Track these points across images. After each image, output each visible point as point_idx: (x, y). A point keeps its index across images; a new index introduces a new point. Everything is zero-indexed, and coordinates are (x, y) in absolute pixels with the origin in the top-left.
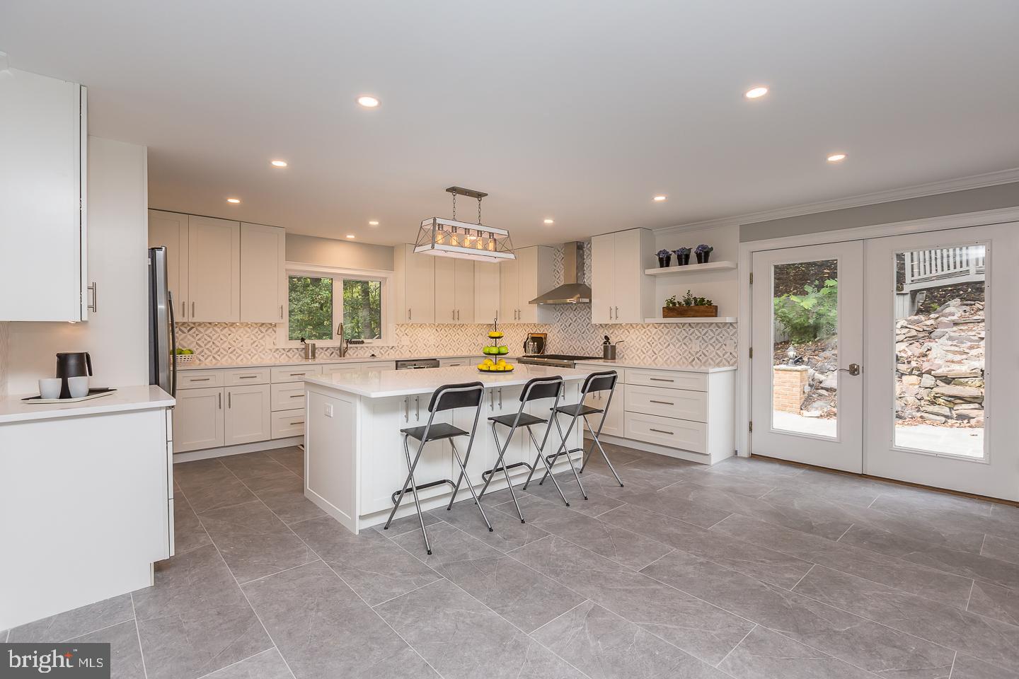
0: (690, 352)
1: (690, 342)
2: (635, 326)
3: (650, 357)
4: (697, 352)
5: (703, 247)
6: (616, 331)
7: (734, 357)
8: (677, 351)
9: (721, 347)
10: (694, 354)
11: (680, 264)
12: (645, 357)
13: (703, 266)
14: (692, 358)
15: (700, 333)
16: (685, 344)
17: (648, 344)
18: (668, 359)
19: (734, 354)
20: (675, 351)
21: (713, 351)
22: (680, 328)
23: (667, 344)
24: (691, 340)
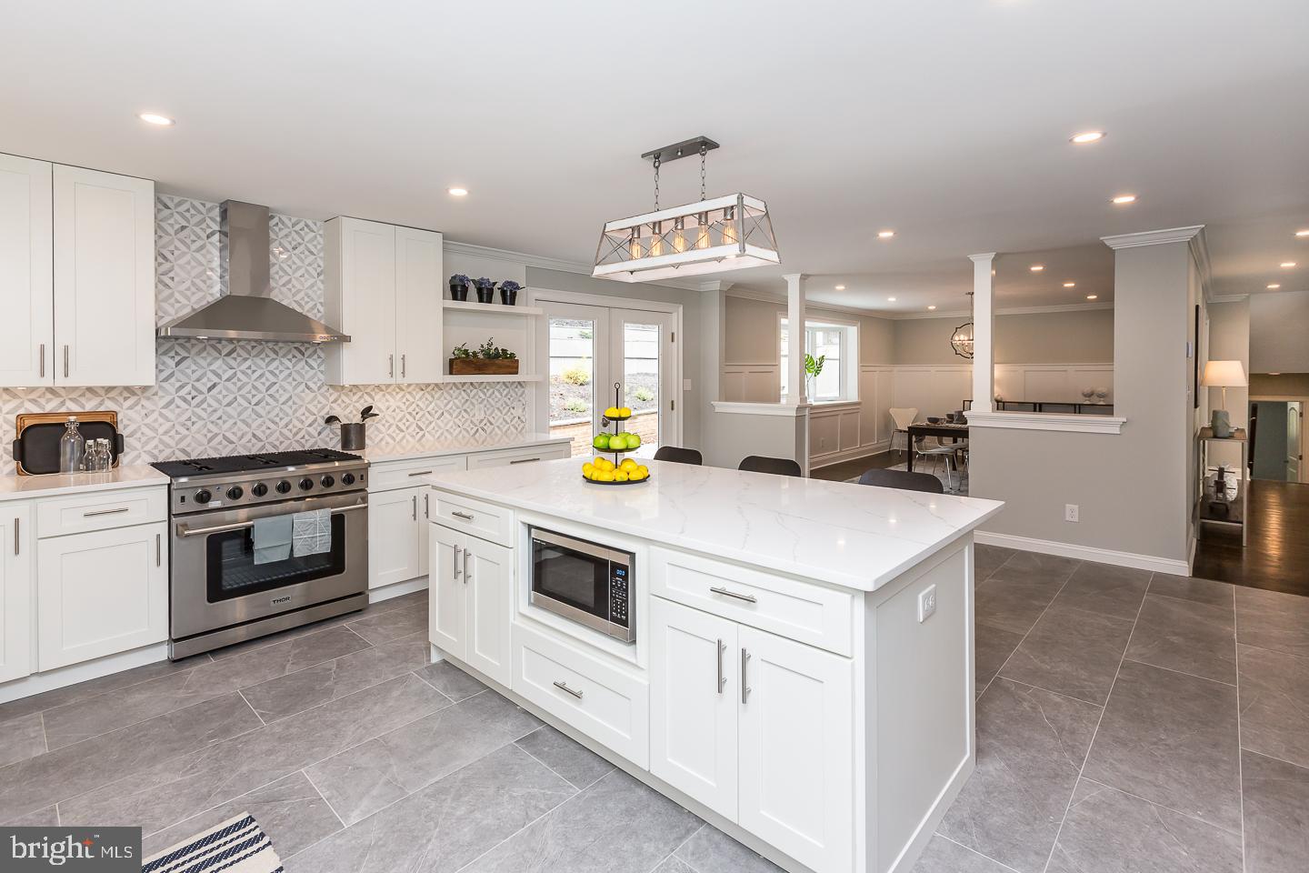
0: (472, 421)
1: (472, 407)
2: (384, 388)
3: (413, 436)
4: (482, 420)
5: (510, 283)
6: (344, 397)
7: (522, 422)
8: (454, 422)
9: (509, 411)
10: (477, 423)
11: (481, 300)
12: (404, 437)
13: (508, 308)
14: (475, 429)
15: (485, 395)
16: (465, 411)
17: (408, 416)
18: (442, 434)
19: (522, 418)
20: (451, 423)
21: (500, 417)
22: (458, 389)
23: (440, 412)
24: (472, 403)
